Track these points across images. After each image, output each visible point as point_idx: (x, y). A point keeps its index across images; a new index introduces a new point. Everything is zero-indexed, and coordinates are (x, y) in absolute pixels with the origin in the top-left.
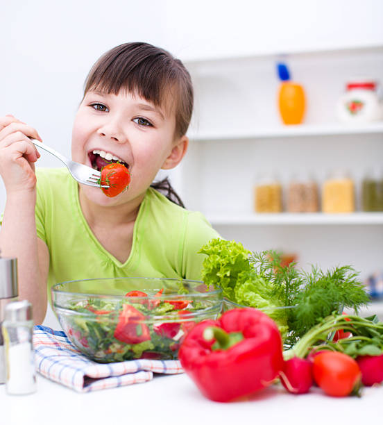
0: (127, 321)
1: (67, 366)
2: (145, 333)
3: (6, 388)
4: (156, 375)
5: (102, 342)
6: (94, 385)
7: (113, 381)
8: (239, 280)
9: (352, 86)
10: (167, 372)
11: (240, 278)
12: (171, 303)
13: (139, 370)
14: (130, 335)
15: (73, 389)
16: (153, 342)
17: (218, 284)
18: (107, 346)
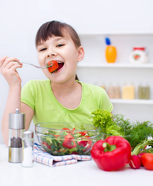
0: (68, 139)
1: (45, 156)
2: (75, 145)
3: (22, 164)
4: (78, 161)
5: (57, 147)
6: (57, 164)
7: (63, 162)
8: (108, 125)
9: (135, 49)
10: (82, 160)
11: (108, 124)
12: (80, 133)
13: (72, 159)
14: (69, 145)
15: (49, 166)
16: (77, 148)
17: (100, 126)
18: (59, 149)
